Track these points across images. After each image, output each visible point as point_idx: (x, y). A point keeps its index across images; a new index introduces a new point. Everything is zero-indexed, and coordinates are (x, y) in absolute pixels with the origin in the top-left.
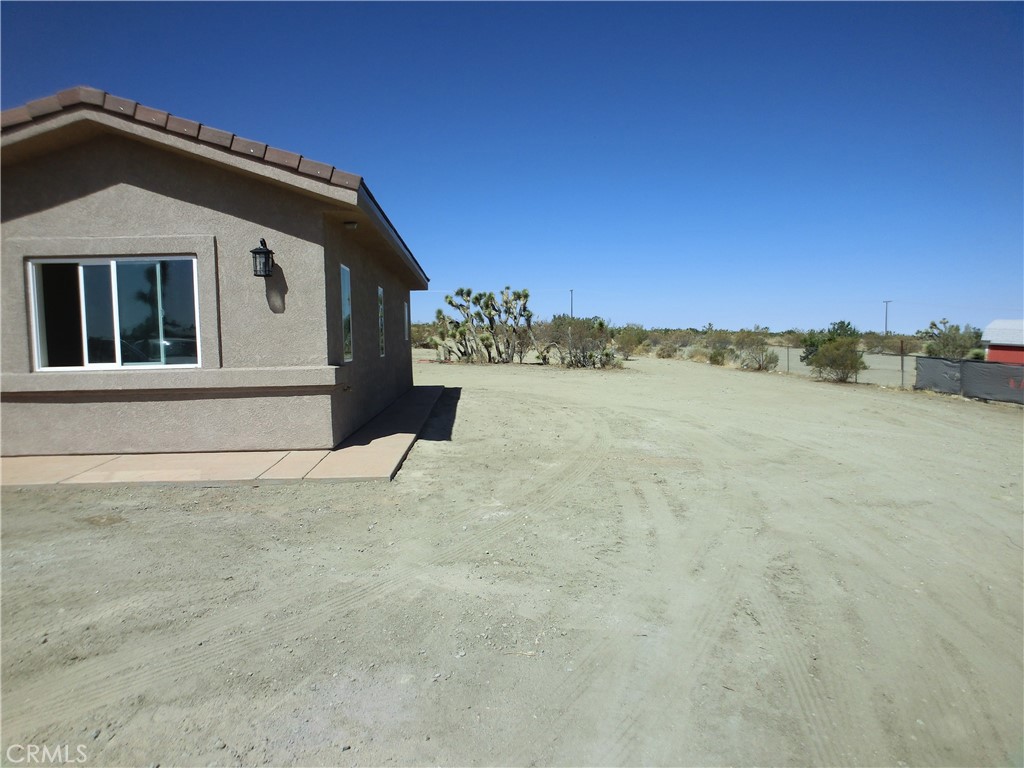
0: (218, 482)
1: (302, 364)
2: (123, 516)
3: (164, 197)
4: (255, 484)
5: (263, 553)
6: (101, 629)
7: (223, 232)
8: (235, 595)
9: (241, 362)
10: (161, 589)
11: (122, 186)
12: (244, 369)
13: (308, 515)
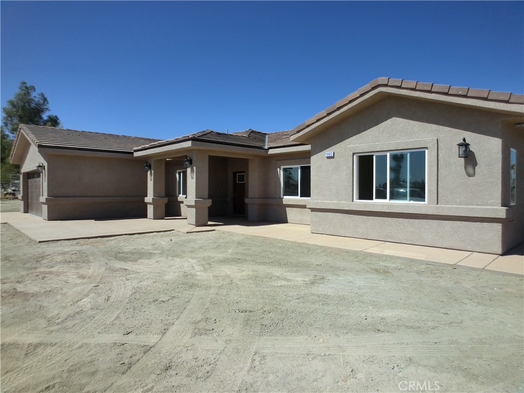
0: (435, 262)
1: (484, 205)
2: (389, 270)
3: (412, 121)
4: (455, 267)
5: (464, 305)
6: (388, 321)
7: (442, 135)
8: (451, 323)
9: (448, 202)
10: (412, 310)
11: (394, 118)
12: (449, 206)
13: (488, 290)
